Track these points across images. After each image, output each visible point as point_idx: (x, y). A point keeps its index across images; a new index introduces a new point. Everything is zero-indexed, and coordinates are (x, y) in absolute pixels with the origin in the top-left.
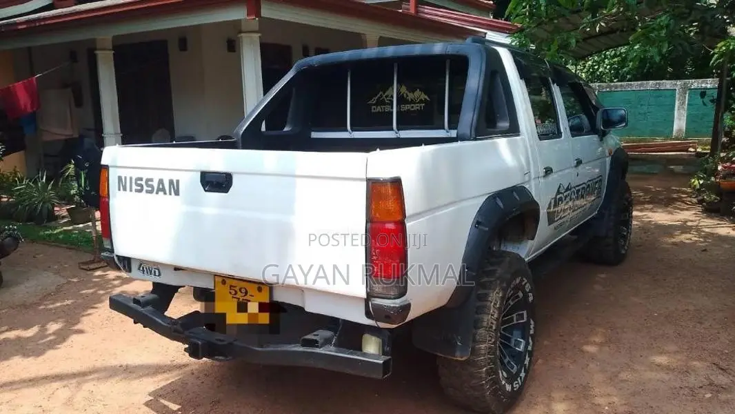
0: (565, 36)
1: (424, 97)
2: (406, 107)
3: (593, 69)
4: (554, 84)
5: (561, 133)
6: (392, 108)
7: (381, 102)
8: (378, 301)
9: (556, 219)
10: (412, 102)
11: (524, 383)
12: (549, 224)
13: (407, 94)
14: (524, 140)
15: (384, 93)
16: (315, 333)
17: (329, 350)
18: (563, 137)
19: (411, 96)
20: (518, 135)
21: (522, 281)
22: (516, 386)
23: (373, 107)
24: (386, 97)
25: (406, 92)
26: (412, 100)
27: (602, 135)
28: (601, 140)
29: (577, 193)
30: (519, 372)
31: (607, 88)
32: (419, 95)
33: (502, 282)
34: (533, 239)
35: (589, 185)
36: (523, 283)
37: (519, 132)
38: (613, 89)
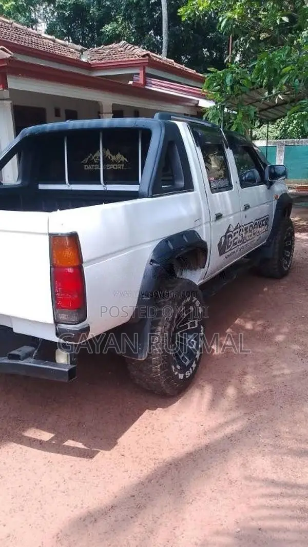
0: (247, 108)
1: (123, 159)
2: (110, 167)
3: (285, 127)
4: (227, 148)
5: (232, 186)
6: (100, 167)
7: (91, 162)
8: (63, 326)
9: (226, 251)
10: (115, 162)
11: (195, 372)
12: (221, 255)
13: (110, 157)
14: (196, 195)
15: (93, 155)
16: (19, 349)
17: (30, 362)
18: (233, 189)
19: (113, 158)
20: (193, 191)
21: (192, 299)
22: (188, 374)
23: (85, 166)
24: (96, 158)
25: (111, 155)
26: (114, 161)
27: (270, 185)
28: (269, 188)
29: (246, 230)
30: (191, 364)
31: (291, 143)
32: (120, 157)
33: (174, 302)
34: (204, 268)
35: (256, 223)
36: (193, 301)
37: (193, 187)
38: (296, 144)
